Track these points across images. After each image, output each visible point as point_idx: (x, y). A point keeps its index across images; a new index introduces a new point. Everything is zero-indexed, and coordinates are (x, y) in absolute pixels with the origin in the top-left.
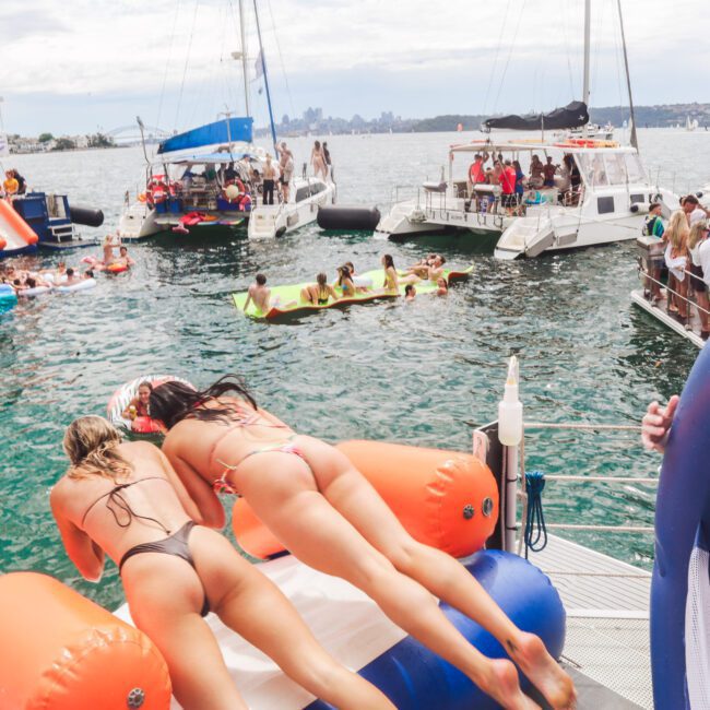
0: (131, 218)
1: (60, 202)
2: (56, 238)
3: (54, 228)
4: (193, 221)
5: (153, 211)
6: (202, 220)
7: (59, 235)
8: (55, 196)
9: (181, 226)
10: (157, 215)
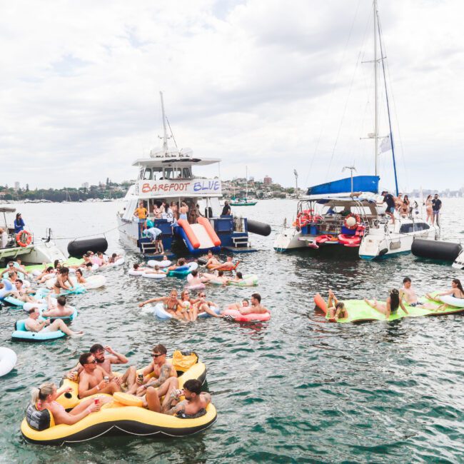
0: (286, 236)
1: (243, 222)
2: (234, 244)
3: (234, 238)
4: (323, 241)
5: (300, 232)
6: (329, 240)
7: (236, 243)
8: (241, 219)
9: (314, 243)
10: (302, 234)
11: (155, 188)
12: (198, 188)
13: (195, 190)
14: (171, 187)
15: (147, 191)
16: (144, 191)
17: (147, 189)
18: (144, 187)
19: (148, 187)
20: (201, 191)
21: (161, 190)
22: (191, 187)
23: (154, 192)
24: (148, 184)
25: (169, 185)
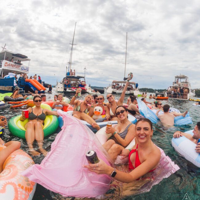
11: (9, 65)
12: (23, 68)
13: (22, 69)
14: (14, 66)
15: (6, 66)
16: (5, 66)
17: (6, 65)
18: (5, 64)
19: (7, 64)
20: (23, 70)
21: (11, 67)
22: (20, 68)
23: (8, 67)
24: (7, 63)
25: (14, 65)
